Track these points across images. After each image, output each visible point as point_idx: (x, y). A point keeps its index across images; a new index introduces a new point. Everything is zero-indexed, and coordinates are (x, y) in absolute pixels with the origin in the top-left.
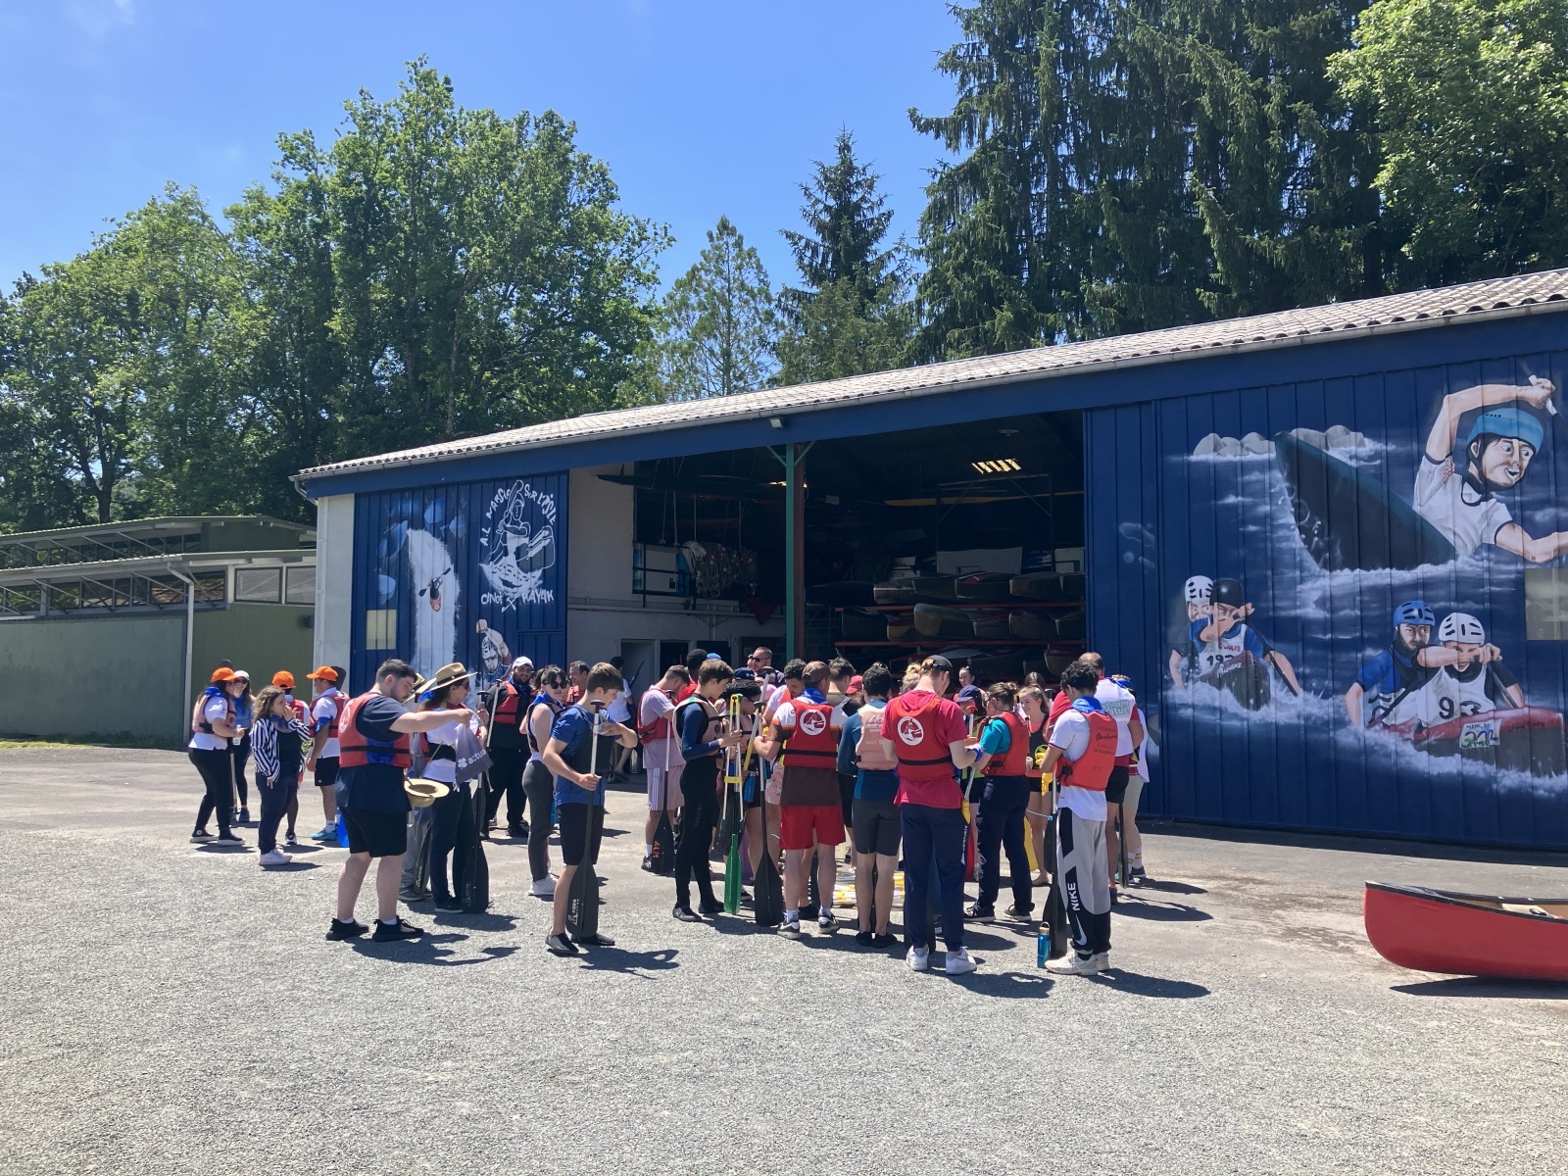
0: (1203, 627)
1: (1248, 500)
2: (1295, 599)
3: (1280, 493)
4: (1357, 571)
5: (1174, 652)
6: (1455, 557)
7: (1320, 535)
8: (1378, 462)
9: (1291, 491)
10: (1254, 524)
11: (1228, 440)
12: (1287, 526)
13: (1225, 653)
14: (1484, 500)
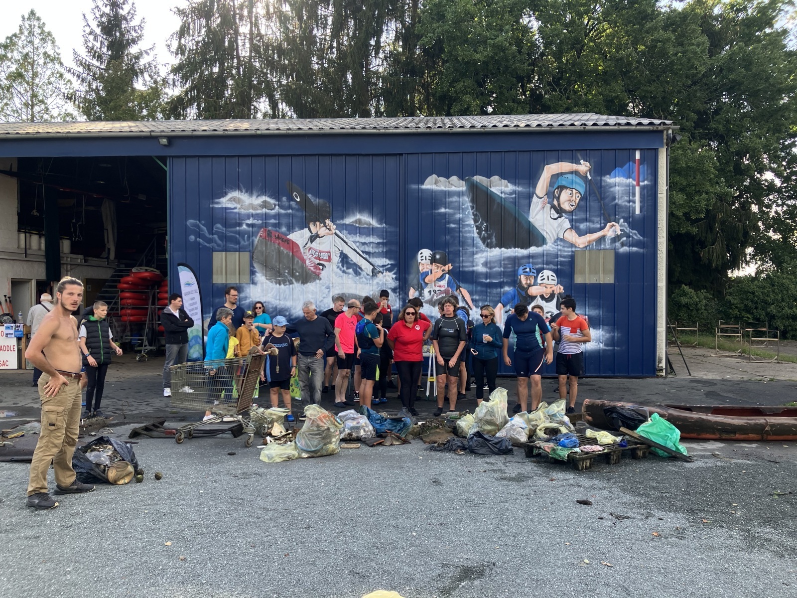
0: (427, 276)
1: (451, 211)
2: (473, 262)
3: (467, 208)
4: (503, 249)
5: (412, 288)
6: (546, 244)
7: (486, 230)
8: (514, 196)
9: (472, 208)
10: (454, 224)
11: (441, 178)
12: (469, 225)
13: (437, 289)
14: (559, 217)
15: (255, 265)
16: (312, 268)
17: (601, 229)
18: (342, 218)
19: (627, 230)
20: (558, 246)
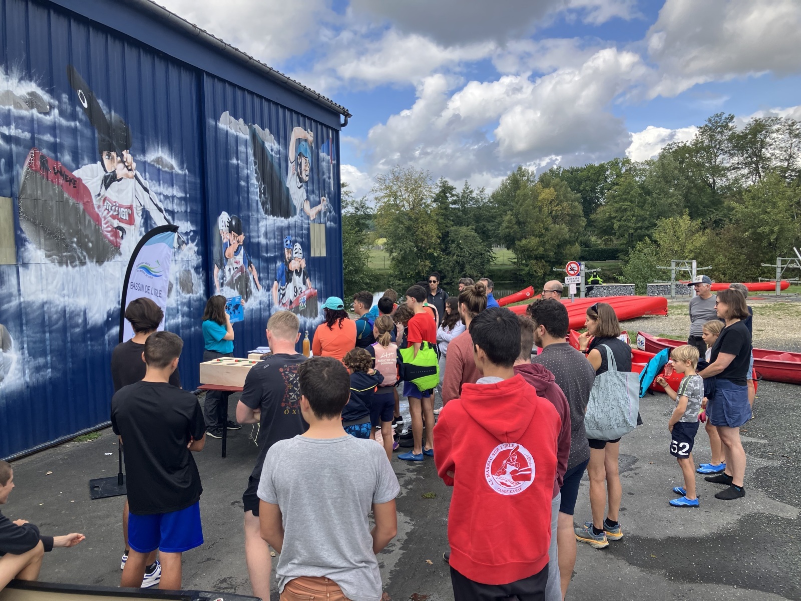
0: (227, 248)
1: (242, 164)
4: (275, 217)
5: (216, 265)
6: (296, 214)
7: (264, 194)
8: (278, 156)
9: (255, 163)
10: (244, 181)
11: (232, 118)
12: (253, 185)
13: (235, 265)
14: (301, 186)
15: (24, 225)
16: (109, 235)
17: (319, 203)
18: (143, 152)
19: (330, 205)
20: (302, 217)
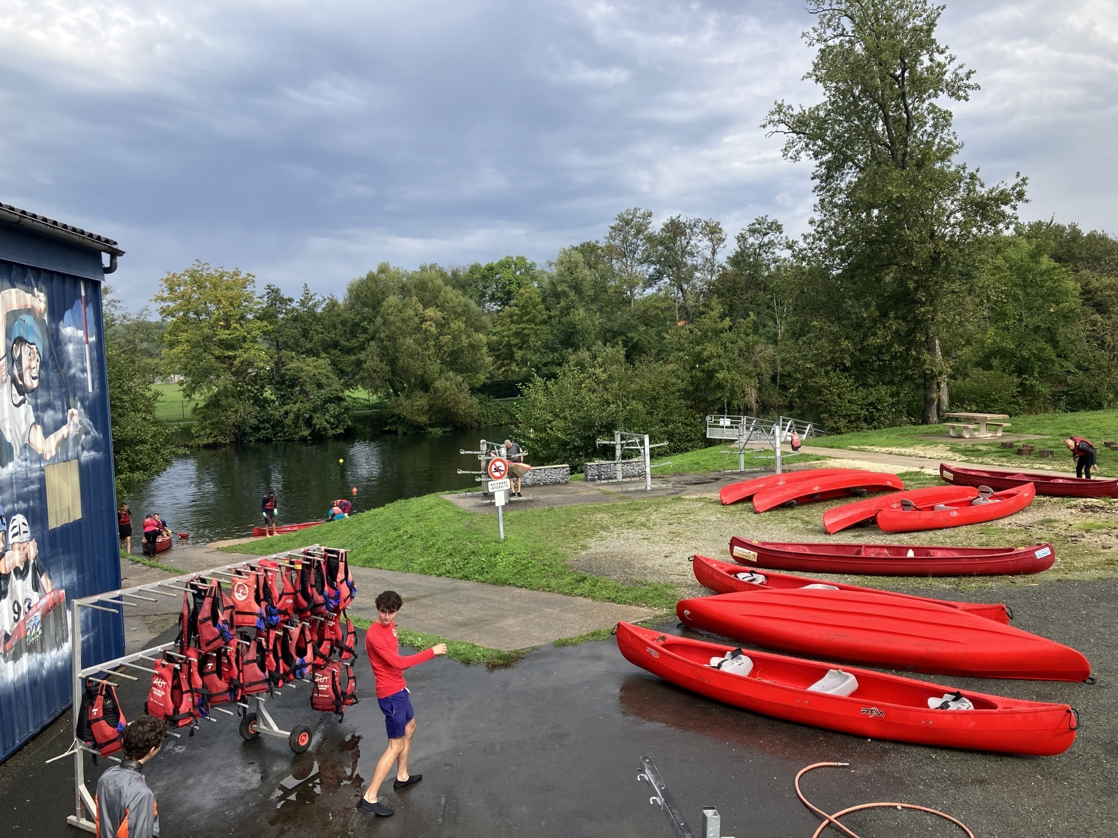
6: (13, 458)
14: (23, 402)
17: (64, 422)
19: (87, 421)
20: (26, 460)
